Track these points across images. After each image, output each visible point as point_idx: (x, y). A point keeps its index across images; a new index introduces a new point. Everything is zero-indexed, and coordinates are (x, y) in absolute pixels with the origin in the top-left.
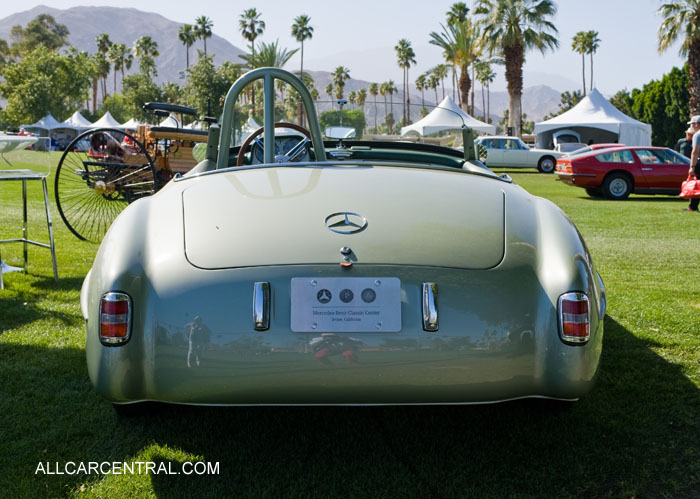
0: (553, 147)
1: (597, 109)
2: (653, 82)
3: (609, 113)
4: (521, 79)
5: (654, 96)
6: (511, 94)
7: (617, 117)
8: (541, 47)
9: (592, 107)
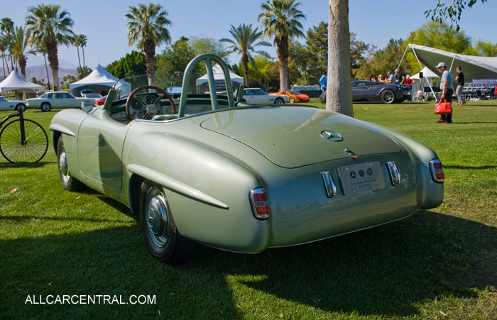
0: (81, 96)
1: (102, 75)
2: (116, 62)
3: (108, 77)
4: (57, 60)
5: (119, 68)
6: (52, 68)
7: (113, 79)
8: (66, 43)
9: (99, 74)
